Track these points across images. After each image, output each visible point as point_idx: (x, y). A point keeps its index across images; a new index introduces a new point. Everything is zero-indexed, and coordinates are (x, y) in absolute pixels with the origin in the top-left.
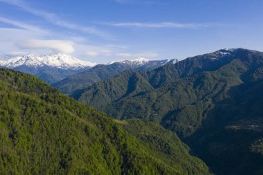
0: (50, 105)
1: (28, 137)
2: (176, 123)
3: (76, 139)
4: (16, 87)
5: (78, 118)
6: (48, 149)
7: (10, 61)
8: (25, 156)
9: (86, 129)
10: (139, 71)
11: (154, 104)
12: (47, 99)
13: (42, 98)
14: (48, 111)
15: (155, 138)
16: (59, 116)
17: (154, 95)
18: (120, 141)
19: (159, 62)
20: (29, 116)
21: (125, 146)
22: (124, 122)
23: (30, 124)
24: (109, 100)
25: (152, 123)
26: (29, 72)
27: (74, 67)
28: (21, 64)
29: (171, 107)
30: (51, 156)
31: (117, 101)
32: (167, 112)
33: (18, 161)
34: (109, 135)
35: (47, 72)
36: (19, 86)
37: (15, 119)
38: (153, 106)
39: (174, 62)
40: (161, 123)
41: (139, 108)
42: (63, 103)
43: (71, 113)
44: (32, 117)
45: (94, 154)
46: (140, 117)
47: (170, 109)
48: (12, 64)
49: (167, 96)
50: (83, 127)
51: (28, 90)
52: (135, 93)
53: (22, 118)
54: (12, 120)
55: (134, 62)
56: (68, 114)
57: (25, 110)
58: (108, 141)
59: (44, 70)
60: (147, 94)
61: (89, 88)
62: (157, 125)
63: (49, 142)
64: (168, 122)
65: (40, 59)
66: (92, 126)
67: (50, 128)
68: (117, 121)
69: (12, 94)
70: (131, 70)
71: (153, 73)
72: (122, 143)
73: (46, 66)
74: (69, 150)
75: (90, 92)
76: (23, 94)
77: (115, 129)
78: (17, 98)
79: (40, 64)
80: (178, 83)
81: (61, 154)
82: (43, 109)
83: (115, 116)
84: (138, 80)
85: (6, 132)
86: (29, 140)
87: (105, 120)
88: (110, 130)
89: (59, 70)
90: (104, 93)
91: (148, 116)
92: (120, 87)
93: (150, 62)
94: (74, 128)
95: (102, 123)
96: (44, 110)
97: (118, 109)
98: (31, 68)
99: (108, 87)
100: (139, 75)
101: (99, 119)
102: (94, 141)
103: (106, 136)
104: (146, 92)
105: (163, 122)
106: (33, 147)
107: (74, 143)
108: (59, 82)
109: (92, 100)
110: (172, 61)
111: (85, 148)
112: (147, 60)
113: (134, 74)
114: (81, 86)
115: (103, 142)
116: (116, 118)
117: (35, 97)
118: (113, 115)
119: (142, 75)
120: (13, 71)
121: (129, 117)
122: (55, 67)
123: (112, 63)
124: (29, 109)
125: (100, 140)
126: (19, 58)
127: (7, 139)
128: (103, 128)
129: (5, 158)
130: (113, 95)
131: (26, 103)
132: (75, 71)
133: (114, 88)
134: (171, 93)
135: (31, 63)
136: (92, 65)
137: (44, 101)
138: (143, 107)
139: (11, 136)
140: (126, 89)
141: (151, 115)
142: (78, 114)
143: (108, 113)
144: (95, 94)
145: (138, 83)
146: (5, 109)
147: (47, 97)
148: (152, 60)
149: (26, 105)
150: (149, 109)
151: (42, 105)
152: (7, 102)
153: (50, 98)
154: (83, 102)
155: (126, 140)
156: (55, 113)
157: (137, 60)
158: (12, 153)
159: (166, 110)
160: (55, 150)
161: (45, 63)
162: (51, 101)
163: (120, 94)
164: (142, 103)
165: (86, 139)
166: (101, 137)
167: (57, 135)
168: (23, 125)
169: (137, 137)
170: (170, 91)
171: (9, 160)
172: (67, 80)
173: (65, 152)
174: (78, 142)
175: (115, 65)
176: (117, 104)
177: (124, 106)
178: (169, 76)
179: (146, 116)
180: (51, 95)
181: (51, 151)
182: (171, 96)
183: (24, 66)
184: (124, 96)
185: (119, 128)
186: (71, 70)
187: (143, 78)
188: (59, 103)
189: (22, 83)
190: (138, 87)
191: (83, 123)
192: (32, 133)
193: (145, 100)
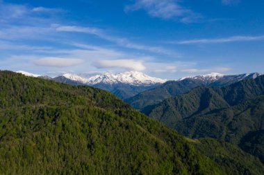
0: (122, 120)
1: (103, 148)
2: (259, 146)
3: (146, 154)
4: (95, 102)
5: (148, 134)
6: (120, 161)
7: (90, 79)
8: (100, 166)
9: (156, 145)
10: (213, 87)
11: (231, 122)
12: (120, 114)
13: (116, 113)
14: (121, 125)
15: (232, 161)
16: (131, 131)
17: (231, 113)
18: (191, 161)
19: (236, 77)
20: (105, 129)
21: (197, 167)
22: (195, 141)
23: (106, 136)
24: (179, 117)
25: (229, 144)
26: (105, 89)
27: (145, 84)
28: (99, 81)
29: (251, 128)
30: (122, 169)
31: (188, 118)
32: (247, 133)
33: (94, 170)
34: (179, 154)
35: (121, 89)
36: (97, 101)
37: (93, 131)
38: (230, 125)
39: (255, 77)
40: (239, 145)
41: (213, 126)
42: (135, 118)
43: (142, 129)
44: (107, 130)
45: (164, 172)
46: (214, 137)
47: (250, 130)
48: (92, 81)
49: (246, 115)
50: (154, 143)
51: (105, 105)
52: (208, 110)
53: (99, 131)
54: (90, 132)
55: (206, 78)
56: (139, 129)
57: (101, 123)
58: (178, 159)
59: (119, 86)
60: (222, 112)
61: (160, 104)
62: (235, 147)
63: (121, 155)
64: (249, 144)
65: (115, 77)
66: (162, 142)
67: (122, 142)
68: (189, 139)
69: (91, 108)
70: (203, 85)
71: (228, 89)
72: (193, 164)
73: (120, 83)
74: (140, 165)
75: (161, 108)
76: (100, 108)
77: (186, 147)
78: (95, 112)
79: (114, 81)
80: (259, 100)
81: (132, 168)
82: (116, 123)
83: (186, 134)
84: (211, 96)
85: (85, 142)
86: (103, 151)
87: (176, 138)
88: (181, 148)
89: (131, 86)
90: (174, 110)
91: (224, 136)
92: (192, 103)
93: (224, 76)
94: (145, 144)
95: (172, 140)
96: (118, 124)
97: (189, 126)
98: (107, 85)
99: (179, 103)
100: (212, 92)
101: (170, 136)
102: (164, 158)
103: (176, 154)
104: (221, 109)
105: (242, 144)
106: (107, 158)
107: (145, 159)
108: (131, 98)
109: (162, 116)
110: (252, 75)
111: (155, 165)
112: (221, 75)
113: (207, 90)
114: (151, 102)
115: (173, 160)
116: (186, 136)
117: (110, 112)
118: (184, 132)
119: (216, 91)
120: (92, 88)
121: (201, 136)
122: (128, 84)
123: (183, 79)
124: (105, 123)
125: (171, 158)
126: (97, 76)
127: (86, 148)
128: (174, 146)
129: (84, 166)
130: (184, 112)
131: (102, 116)
132: (146, 87)
133: (185, 105)
134: (252, 111)
135: (108, 80)
136: (163, 81)
137: (117, 115)
138: (217, 125)
139: (89, 146)
140: (198, 106)
141: (227, 135)
142: (149, 130)
143: (179, 130)
144: (165, 110)
145: (212, 99)
146: (85, 121)
147: (120, 112)
148: (226, 75)
149: (102, 119)
150: (225, 128)
151: (116, 119)
152: (86, 116)
153: (123, 113)
154: (153, 118)
155: (198, 160)
156: (127, 127)
157: (210, 75)
158: (90, 163)
159: (245, 130)
160: (126, 163)
161: (119, 80)
162: (124, 116)
163: (192, 111)
164: (217, 121)
165: (156, 156)
166: (171, 154)
167: (129, 149)
168: (99, 137)
169: (211, 158)
170: (249, 110)
171: (87, 168)
172: (138, 96)
173: (136, 167)
174: (148, 157)
175: (186, 81)
176: (189, 121)
177: (195, 124)
178: (249, 93)
179: (221, 136)
180: (124, 110)
181: (123, 164)
182: (252, 114)
183: (101, 83)
184: (196, 113)
185: (191, 147)
186: (142, 86)
187: (217, 94)
188: (131, 118)
189: (100, 99)
190: (211, 104)
191: (153, 139)
192: (107, 145)
193: (219, 118)
